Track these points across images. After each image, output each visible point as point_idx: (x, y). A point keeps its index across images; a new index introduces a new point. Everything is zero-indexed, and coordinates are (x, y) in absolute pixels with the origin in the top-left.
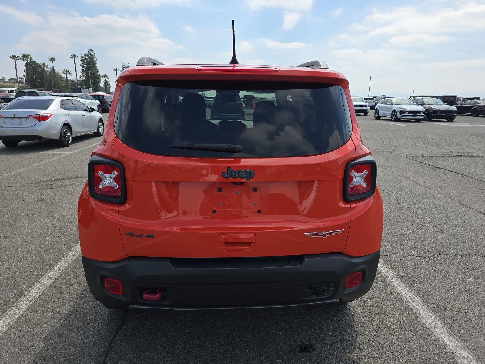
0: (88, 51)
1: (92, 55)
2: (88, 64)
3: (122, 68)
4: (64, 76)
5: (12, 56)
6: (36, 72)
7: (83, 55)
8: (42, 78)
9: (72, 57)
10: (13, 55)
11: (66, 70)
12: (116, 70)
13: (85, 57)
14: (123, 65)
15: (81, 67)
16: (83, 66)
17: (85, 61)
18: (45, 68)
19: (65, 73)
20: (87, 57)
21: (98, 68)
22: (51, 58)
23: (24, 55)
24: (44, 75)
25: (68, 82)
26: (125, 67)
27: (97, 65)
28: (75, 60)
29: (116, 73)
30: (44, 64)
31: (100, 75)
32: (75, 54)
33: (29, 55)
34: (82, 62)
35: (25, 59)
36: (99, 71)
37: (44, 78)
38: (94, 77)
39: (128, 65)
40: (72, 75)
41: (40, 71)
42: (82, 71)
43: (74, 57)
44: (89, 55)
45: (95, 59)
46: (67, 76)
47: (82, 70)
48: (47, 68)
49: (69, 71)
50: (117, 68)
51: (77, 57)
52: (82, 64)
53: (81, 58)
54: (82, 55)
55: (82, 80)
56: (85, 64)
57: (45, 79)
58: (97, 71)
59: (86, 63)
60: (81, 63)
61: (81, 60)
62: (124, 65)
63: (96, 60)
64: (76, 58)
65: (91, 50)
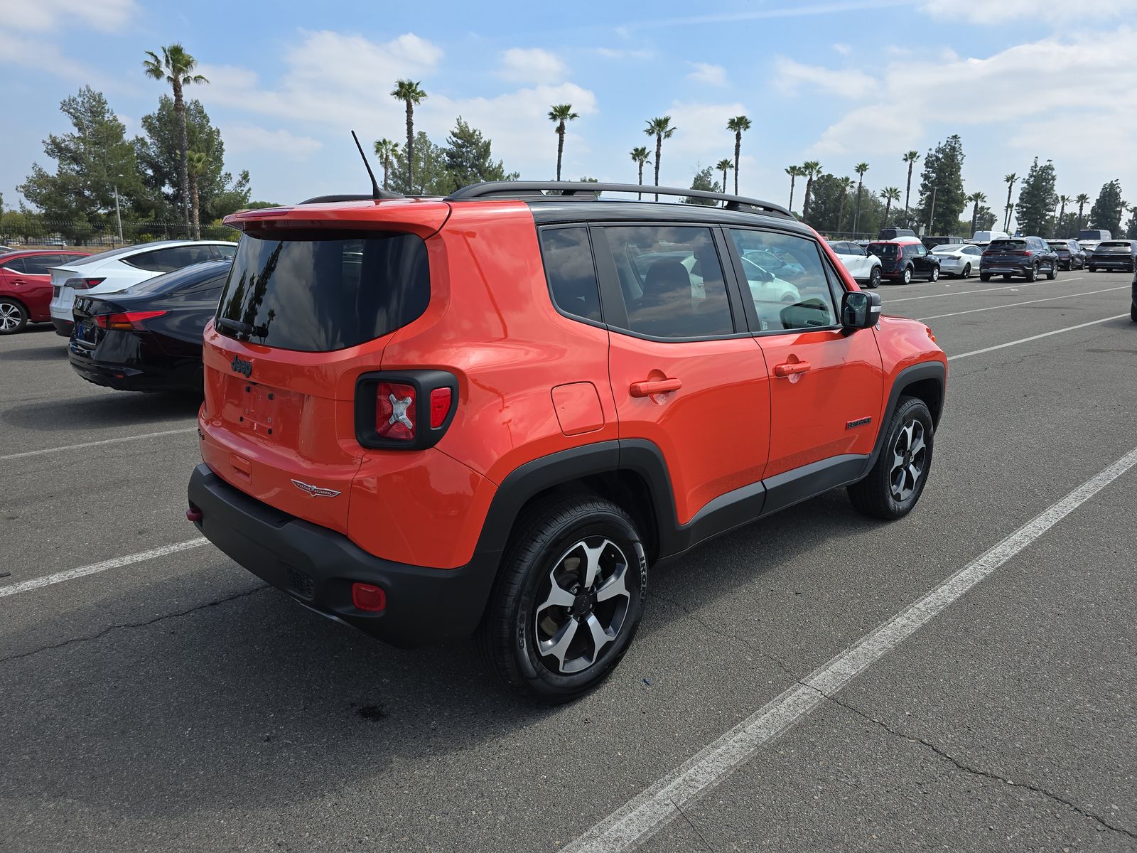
0: (947, 141)
1: (954, 148)
2: (940, 171)
3: (1030, 172)
4: (884, 201)
5: (789, 169)
6: (828, 197)
7: (933, 152)
8: (836, 210)
9: (906, 160)
10: (792, 166)
11: (889, 189)
12: (1010, 179)
13: (936, 156)
14: (1033, 165)
15: (921, 180)
16: (926, 177)
17: (934, 164)
18: (848, 188)
19: (887, 195)
20: (941, 156)
21: (961, 178)
22: (860, 166)
23: (808, 164)
24: (843, 204)
25: (889, 216)
26: (1038, 169)
27: (962, 172)
28: (911, 165)
29: (1010, 188)
30: (847, 179)
31: (963, 194)
32: (913, 150)
33: (817, 164)
34: (927, 167)
35: (807, 173)
36: (962, 186)
37: (842, 208)
38: (947, 202)
39: (1048, 164)
40: (900, 198)
41: (837, 194)
42: (921, 189)
43: (912, 158)
44: (947, 150)
45: (959, 157)
46: (889, 204)
47: (924, 186)
48: (852, 187)
49: (896, 190)
50: (1013, 176)
51: (919, 156)
52: (926, 172)
53: (926, 158)
54: (930, 153)
55: (921, 208)
56: (933, 172)
57: (842, 211)
58: (959, 186)
59: (935, 168)
60: (923, 170)
61: (926, 164)
62: (1036, 165)
63: (963, 158)
64: (914, 159)
65: (955, 137)
